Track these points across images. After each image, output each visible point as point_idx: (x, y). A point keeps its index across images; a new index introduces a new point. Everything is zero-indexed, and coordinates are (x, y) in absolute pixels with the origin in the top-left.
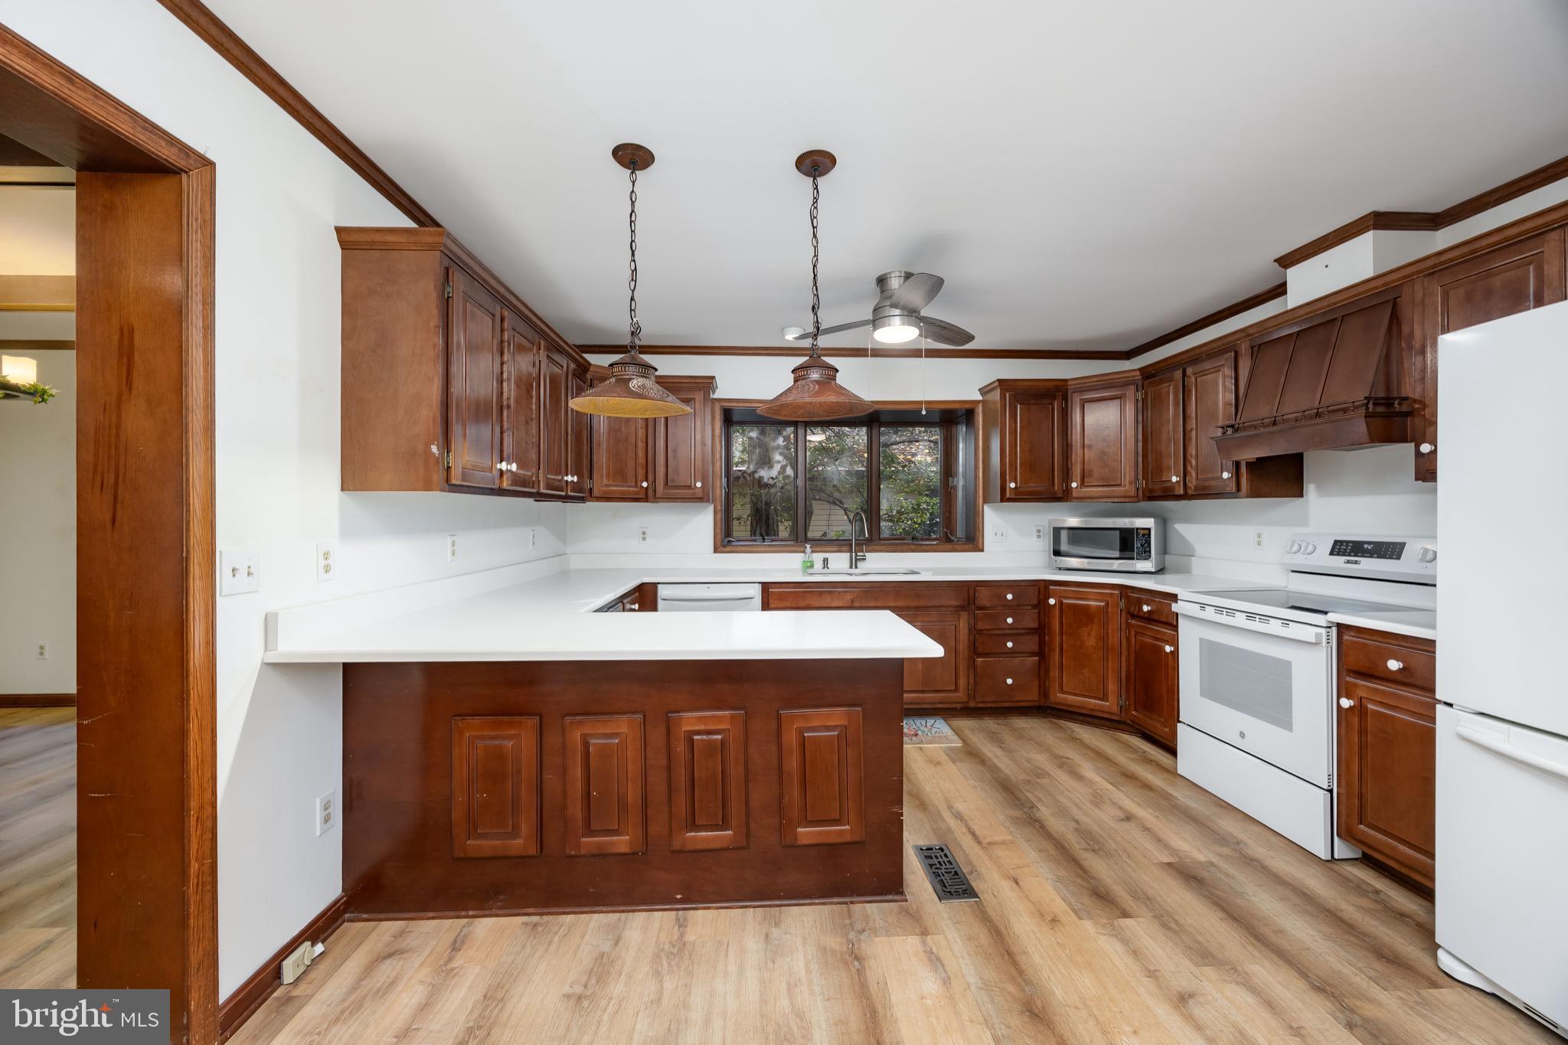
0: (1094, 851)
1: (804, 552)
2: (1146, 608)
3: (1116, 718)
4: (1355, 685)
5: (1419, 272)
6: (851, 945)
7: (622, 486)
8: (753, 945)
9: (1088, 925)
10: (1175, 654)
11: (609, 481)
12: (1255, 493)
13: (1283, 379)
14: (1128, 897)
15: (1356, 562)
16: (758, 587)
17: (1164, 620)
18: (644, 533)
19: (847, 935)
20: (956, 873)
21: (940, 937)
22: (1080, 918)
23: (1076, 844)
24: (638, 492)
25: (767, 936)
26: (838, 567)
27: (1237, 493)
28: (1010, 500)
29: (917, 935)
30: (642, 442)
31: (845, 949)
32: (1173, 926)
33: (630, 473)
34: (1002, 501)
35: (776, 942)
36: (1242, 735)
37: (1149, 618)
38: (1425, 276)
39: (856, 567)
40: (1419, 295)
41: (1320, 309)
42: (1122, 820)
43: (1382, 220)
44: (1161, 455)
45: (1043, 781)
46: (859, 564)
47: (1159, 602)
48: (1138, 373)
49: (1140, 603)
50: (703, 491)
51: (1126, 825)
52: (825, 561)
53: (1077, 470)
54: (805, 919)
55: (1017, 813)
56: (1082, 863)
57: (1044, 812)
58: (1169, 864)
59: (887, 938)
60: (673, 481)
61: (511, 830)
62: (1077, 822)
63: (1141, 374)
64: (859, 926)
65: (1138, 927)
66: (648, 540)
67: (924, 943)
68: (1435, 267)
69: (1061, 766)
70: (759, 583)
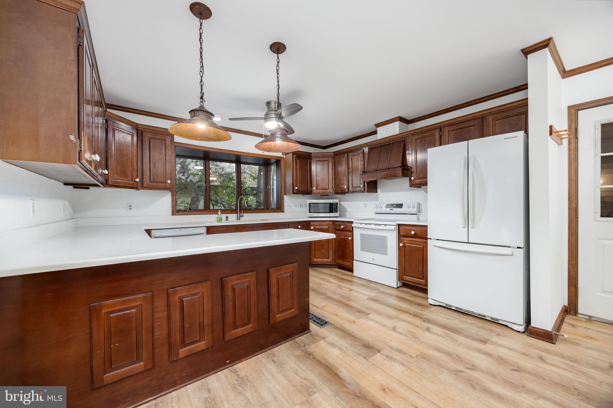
0: (349, 301)
1: (217, 214)
2: (342, 227)
3: (332, 264)
4: (403, 240)
5: (410, 134)
6: (305, 352)
7: (125, 180)
8: (271, 366)
9: (362, 319)
10: (352, 240)
11: (117, 176)
12: (368, 191)
13: (378, 159)
14: (366, 310)
15: (392, 210)
16: (205, 228)
17: (348, 230)
18: (130, 206)
19: (301, 349)
20: (319, 319)
21: (329, 338)
22: (359, 319)
23: (344, 301)
24: (134, 184)
25: (273, 361)
26: (233, 219)
27: (364, 191)
28: (295, 193)
29: (322, 340)
30: (135, 158)
31: (304, 353)
32: (380, 313)
33: (129, 173)
34: (293, 194)
35: (278, 361)
36: (373, 260)
37: (343, 230)
38: (412, 135)
39: (240, 219)
40: (410, 140)
41: (387, 140)
42: (350, 291)
43: (401, 119)
44: (341, 180)
45: (322, 286)
46: (241, 219)
47: (346, 224)
48: (333, 153)
49: (340, 226)
50: (171, 185)
51: (351, 292)
52: (227, 217)
53: (314, 184)
54: (282, 350)
55: (322, 297)
56: (349, 304)
57: (329, 294)
58: (368, 298)
59: (313, 345)
60: (154, 179)
61: (136, 359)
62: (340, 294)
63: (334, 154)
64: (302, 345)
65: (372, 316)
66: (133, 210)
67: (326, 341)
68: (414, 133)
69: (324, 281)
70: (205, 227)
